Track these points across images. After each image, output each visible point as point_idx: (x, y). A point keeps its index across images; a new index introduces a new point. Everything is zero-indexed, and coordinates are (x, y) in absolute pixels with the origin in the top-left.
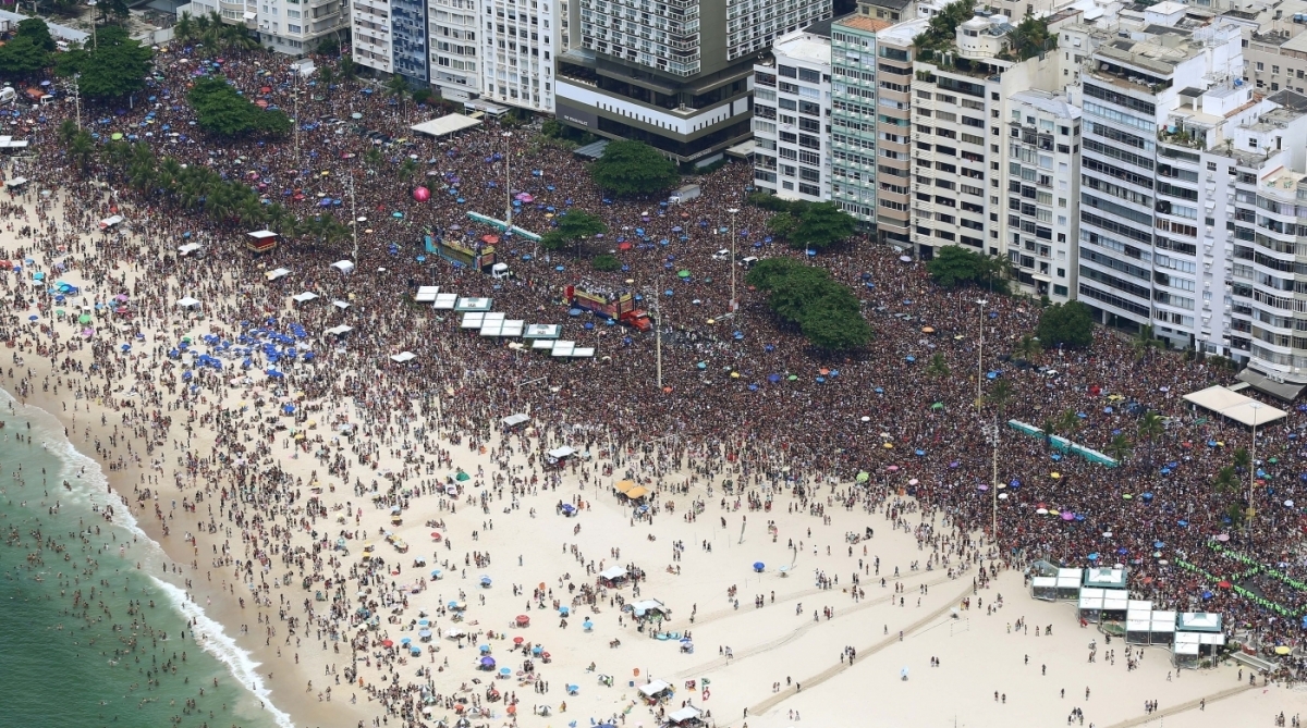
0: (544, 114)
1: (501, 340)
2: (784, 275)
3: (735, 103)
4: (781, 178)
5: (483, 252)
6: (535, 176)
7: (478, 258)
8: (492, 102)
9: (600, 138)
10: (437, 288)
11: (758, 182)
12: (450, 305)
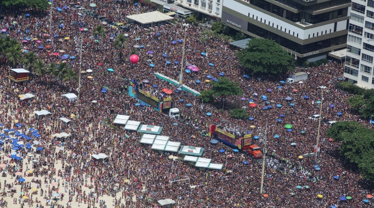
0: (214, 18)
1: (166, 153)
2: (352, 132)
3: (338, 23)
4: (361, 74)
5: (165, 100)
6: (202, 55)
7: (161, 103)
8: (182, 6)
9: (248, 37)
10: (128, 117)
11: (346, 75)
12: (135, 128)
